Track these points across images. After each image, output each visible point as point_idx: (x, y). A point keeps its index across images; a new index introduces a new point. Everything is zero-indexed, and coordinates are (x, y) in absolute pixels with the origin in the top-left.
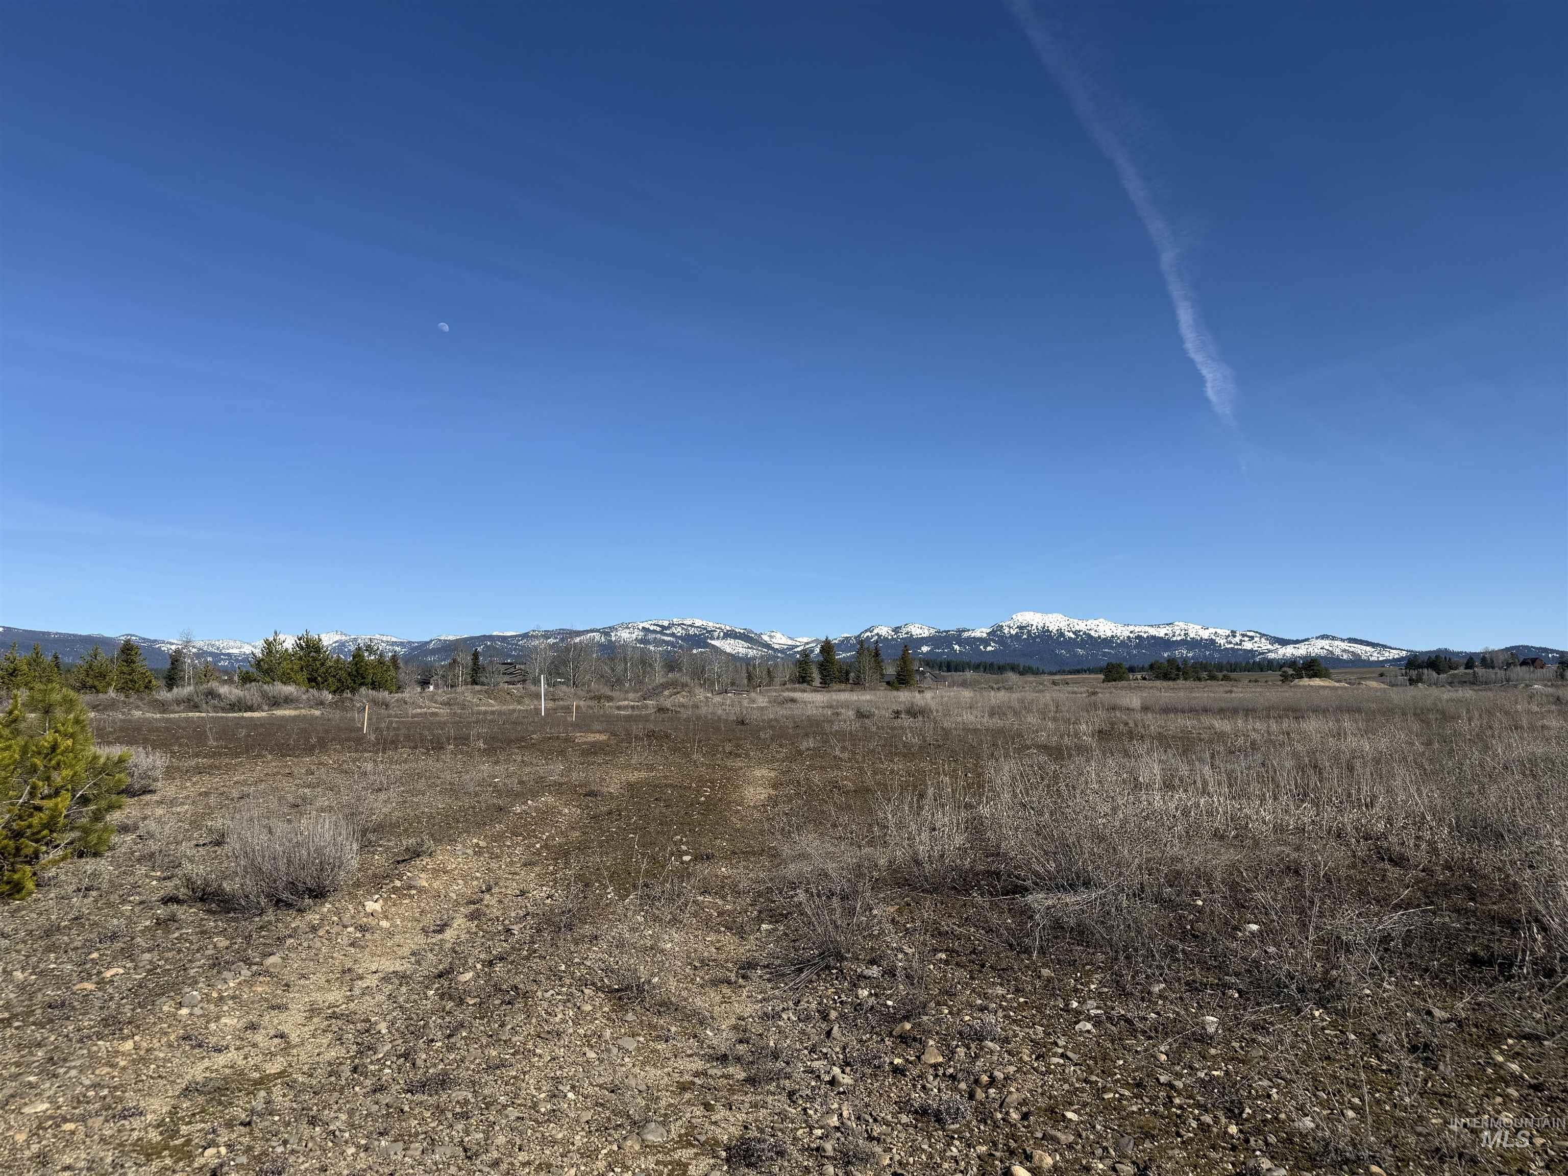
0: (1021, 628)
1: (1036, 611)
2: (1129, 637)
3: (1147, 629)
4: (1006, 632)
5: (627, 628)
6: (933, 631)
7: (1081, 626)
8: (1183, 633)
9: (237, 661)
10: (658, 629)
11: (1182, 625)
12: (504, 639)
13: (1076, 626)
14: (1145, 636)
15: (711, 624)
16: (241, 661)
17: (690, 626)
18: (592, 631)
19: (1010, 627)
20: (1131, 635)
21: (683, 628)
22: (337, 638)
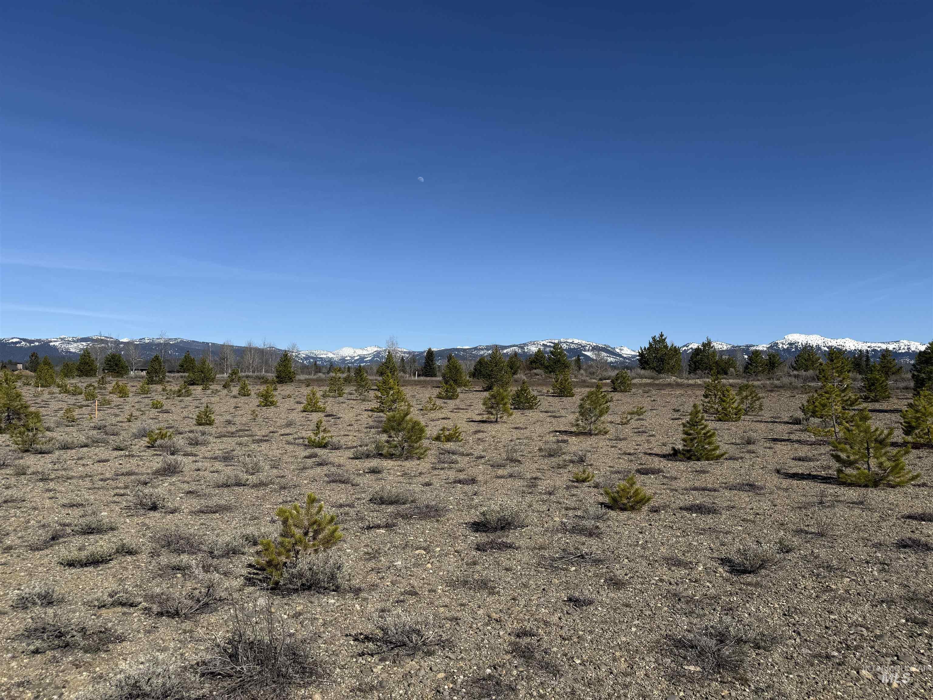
0: (791, 344)
1: (801, 333)
2: (867, 350)
3: (880, 345)
4: (780, 347)
5: (534, 344)
6: (729, 347)
7: (833, 343)
8: (906, 348)
9: (326, 361)
10: (552, 345)
11: (906, 342)
12: (464, 350)
13: (829, 343)
14: (879, 349)
15: (584, 342)
16: (327, 362)
17: (571, 343)
18: (514, 346)
19: (783, 344)
20: (869, 349)
21: (567, 345)
22: (376, 349)
